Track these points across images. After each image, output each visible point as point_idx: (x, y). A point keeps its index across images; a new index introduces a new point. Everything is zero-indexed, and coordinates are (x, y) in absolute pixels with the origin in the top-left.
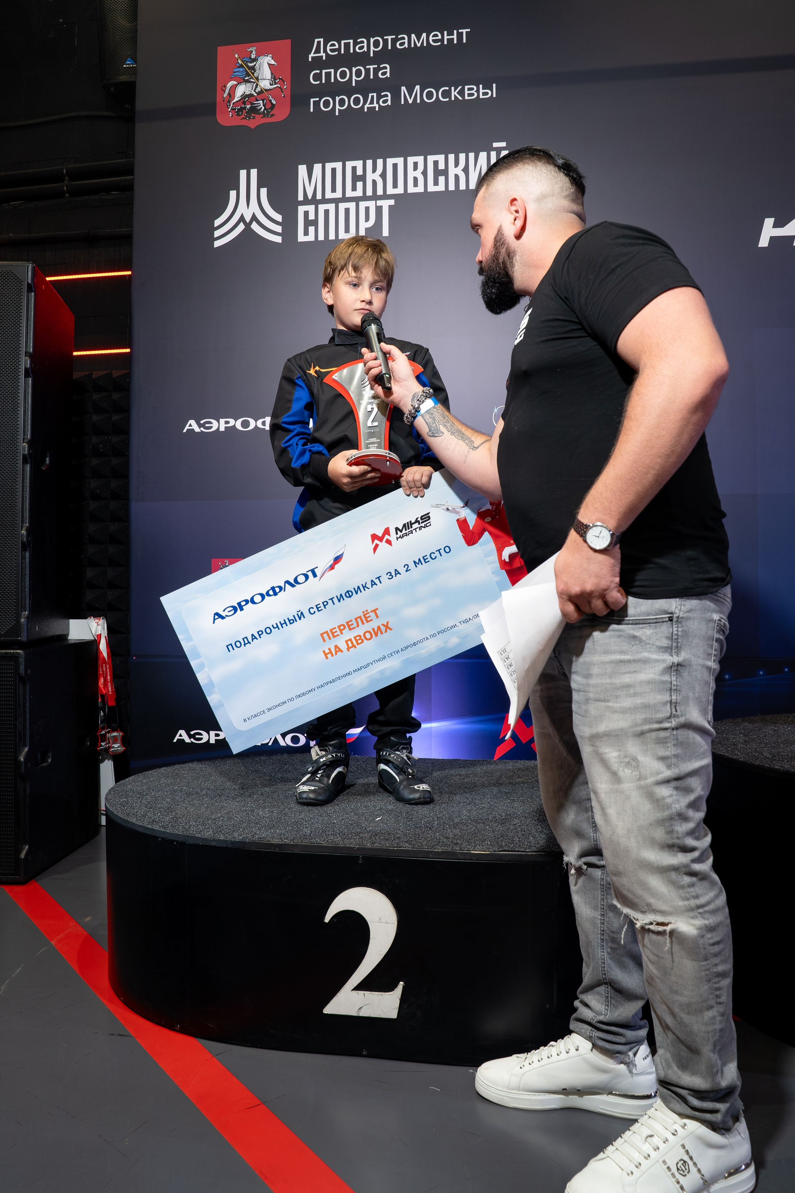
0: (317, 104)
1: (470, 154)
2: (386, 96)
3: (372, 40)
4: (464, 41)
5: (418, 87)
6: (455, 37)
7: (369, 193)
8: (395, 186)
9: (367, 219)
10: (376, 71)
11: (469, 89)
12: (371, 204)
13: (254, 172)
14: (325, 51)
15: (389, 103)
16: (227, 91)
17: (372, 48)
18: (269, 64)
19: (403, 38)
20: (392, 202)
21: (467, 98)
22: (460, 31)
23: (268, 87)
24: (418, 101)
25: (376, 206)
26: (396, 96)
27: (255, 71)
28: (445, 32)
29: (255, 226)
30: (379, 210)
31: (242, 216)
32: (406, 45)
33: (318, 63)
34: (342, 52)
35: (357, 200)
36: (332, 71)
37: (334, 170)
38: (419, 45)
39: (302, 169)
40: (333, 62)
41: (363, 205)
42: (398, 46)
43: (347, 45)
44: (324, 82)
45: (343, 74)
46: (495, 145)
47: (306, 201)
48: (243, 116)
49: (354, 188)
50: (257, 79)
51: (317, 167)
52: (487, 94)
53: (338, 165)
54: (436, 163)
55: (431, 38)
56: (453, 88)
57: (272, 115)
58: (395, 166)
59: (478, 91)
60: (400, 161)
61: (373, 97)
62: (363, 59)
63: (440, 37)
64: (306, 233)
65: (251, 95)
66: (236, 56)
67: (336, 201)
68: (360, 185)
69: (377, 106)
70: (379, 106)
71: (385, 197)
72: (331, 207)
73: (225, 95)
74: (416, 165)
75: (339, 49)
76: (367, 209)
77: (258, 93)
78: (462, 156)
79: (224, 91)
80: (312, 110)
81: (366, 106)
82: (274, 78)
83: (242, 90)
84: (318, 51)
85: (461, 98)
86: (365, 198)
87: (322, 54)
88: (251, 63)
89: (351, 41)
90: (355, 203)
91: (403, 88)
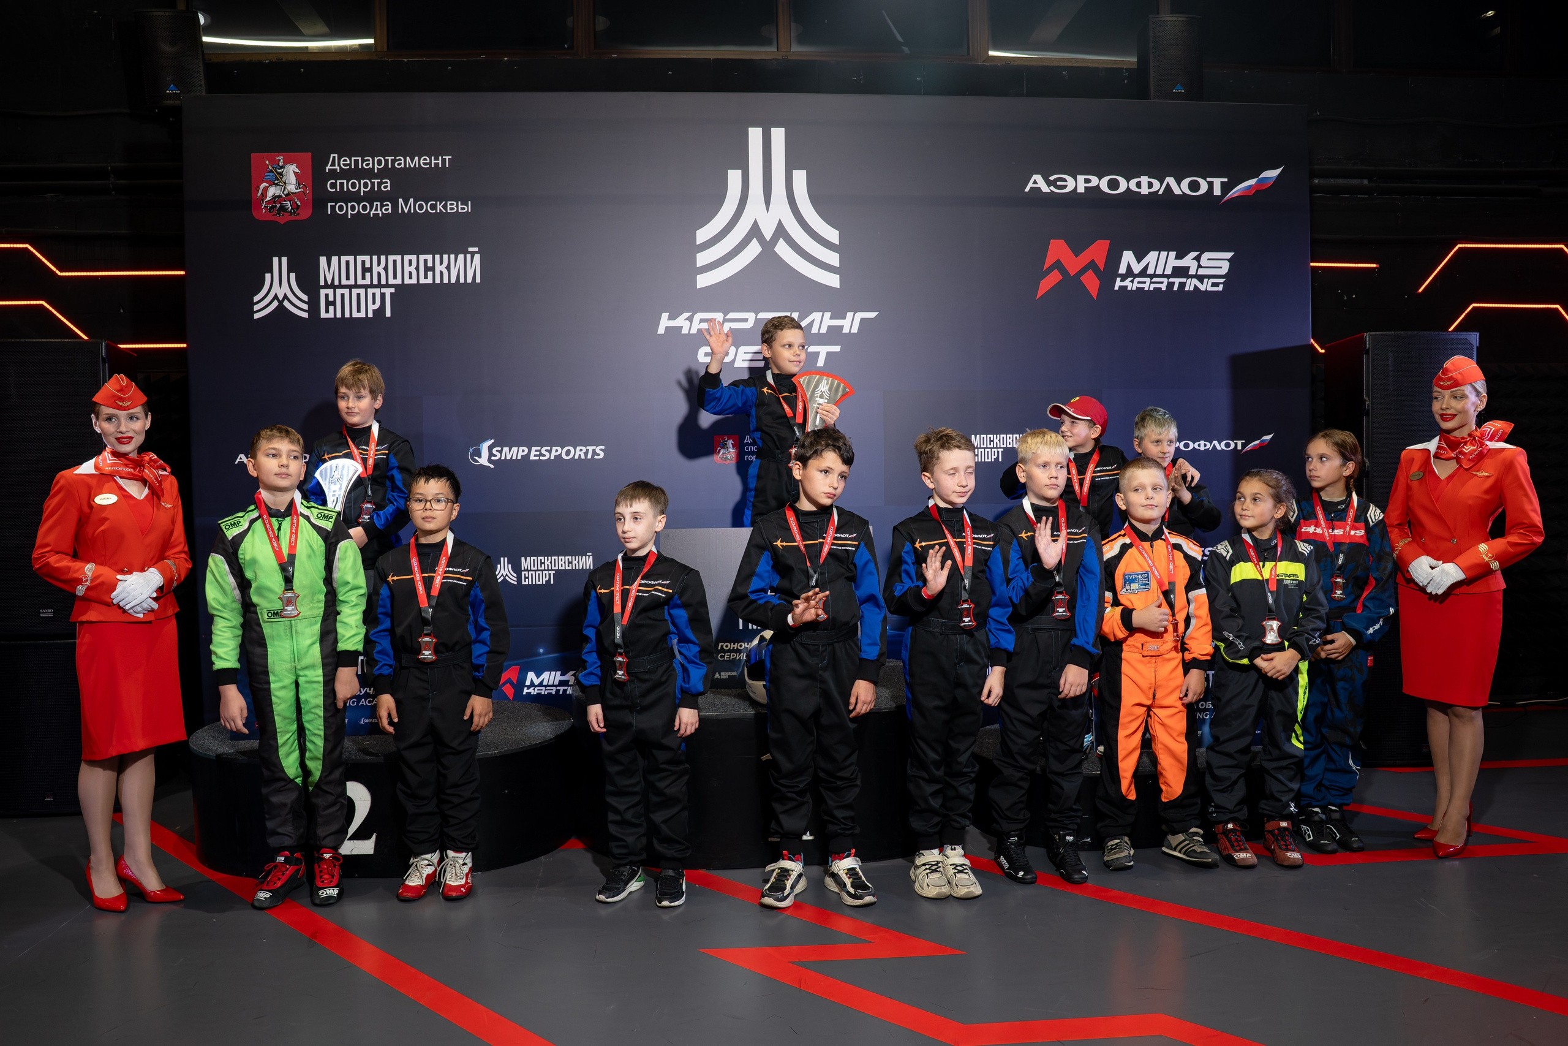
0: (333, 207)
1: (451, 255)
2: (388, 205)
3: (376, 159)
4: (447, 166)
5: (412, 200)
6: (440, 162)
7: (375, 282)
8: (395, 277)
9: (374, 303)
10: (379, 184)
11: (451, 204)
12: (377, 291)
13: (284, 260)
14: (339, 165)
15: (390, 211)
16: (260, 192)
17: (376, 166)
18: (294, 172)
19: (400, 160)
20: (393, 290)
21: (449, 211)
22: (444, 157)
23: (294, 191)
24: (412, 212)
25: (381, 293)
26: (395, 206)
27: (283, 177)
28: (433, 157)
29: (286, 304)
30: (383, 295)
31: (276, 295)
32: (403, 166)
33: (333, 174)
34: (353, 167)
35: (366, 287)
36: (345, 181)
37: (348, 262)
38: (412, 166)
39: (323, 260)
40: (346, 174)
41: (370, 291)
42: (396, 166)
43: (356, 162)
44: (338, 190)
45: (354, 185)
46: (470, 249)
47: (326, 286)
48: (274, 213)
49: (364, 278)
50: (285, 183)
51: (335, 259)
52: (464, 209)
53: (351, 258)
54: (426, 261)
55: (422, 161)
56: (438, 203)
57: (298, 214)
58: (395, 262)
59: (457, 206)
60: (398, 258)
61: (377, 205)
62: (369, 174)
63: (428, 161)
64: (327, 311)
65: (280, 196)
66: (267, 162)
67: (350, 287)
68: (368, 275)
69: (380, 213)
70: (382, 212)
71: (387, 286)
72: (346, 291)
73: (259, 195)
74: (410, 261)
75: (350, 165)
76: (374, 295)
77: (286, 195)
78: (445, 257)
79: (258, 191)
80: (329, 213)
81: (372, 212)
82: (299, 183)
83: (272, 191)
84: (333, 164)
85: (444, 211)
86: (372, 286)
87: (337, 167)
88: (279, 169)
89: (360, 159)
90: (364, 289)
91: (401, 200)
